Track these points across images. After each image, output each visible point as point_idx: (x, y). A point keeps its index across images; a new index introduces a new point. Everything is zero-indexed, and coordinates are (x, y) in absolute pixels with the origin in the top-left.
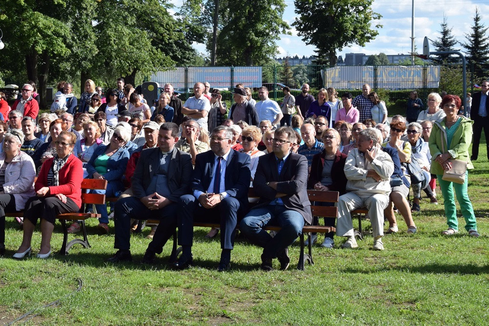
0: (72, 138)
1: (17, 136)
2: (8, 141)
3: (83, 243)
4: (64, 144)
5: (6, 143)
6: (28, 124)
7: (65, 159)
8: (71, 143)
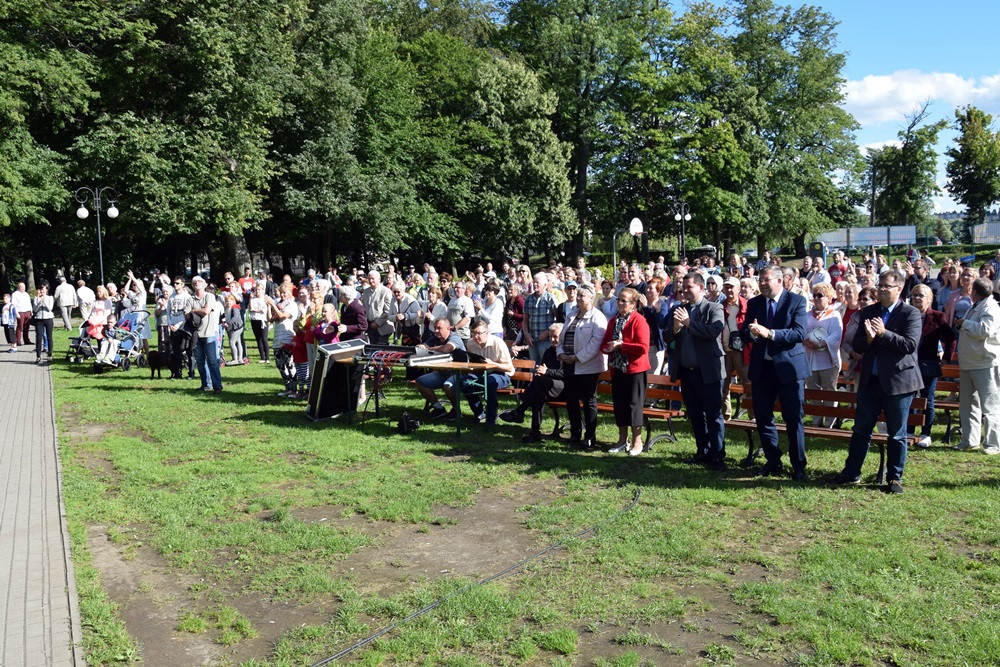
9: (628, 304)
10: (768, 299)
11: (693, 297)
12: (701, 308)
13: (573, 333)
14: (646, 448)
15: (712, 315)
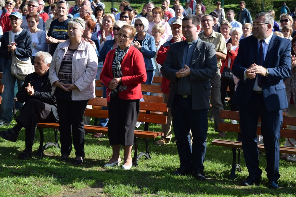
0: (133, 32)
1: (79, 23)
2: (72, 29)
3: (146, 155)
4: (125, 36)
5: (71, 30)
6: (63, 6)
7: (125, 51)
8: (131, 36)
9: (128, 39)
10: (259, 40)
11: (192, 36)
12: (198, 45)
13: (71, 63)
14: (135, 163)
15: (208, 52)
